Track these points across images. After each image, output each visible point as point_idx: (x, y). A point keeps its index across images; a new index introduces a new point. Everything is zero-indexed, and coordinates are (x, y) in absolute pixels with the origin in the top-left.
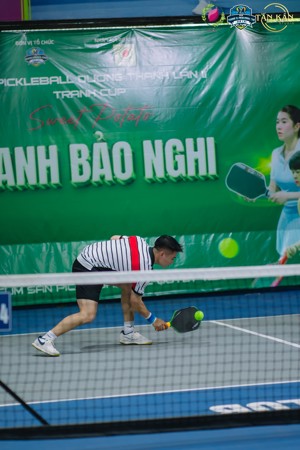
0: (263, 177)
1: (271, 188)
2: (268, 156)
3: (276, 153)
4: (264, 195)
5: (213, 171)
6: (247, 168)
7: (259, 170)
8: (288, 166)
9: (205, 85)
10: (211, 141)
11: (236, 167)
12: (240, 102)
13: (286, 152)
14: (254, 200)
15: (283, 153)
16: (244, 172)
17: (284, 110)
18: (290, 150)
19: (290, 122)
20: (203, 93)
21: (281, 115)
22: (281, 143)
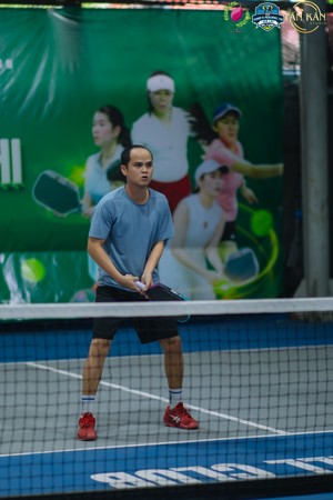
0: (77, 188)
1: (85, 202)
2: (82, 163)
3: (92, 161)
4: (76, 210)
5: (18, 179)
6: (58, 178)
7: (73, 180)
8: (105, 177)
9: (10, 77)
10: (16, 143)
11: (44, 176)
12: (51, 99)
13: (104, 160)
14: (65, 215)
15: (100, 161)
16: (55, 182)
17: (102, 110)
18: (108, 157)
19: (108, 126)
20: (8, 86)
21: (99, 116)
22: (98, 149)
